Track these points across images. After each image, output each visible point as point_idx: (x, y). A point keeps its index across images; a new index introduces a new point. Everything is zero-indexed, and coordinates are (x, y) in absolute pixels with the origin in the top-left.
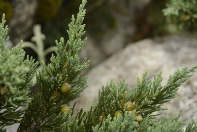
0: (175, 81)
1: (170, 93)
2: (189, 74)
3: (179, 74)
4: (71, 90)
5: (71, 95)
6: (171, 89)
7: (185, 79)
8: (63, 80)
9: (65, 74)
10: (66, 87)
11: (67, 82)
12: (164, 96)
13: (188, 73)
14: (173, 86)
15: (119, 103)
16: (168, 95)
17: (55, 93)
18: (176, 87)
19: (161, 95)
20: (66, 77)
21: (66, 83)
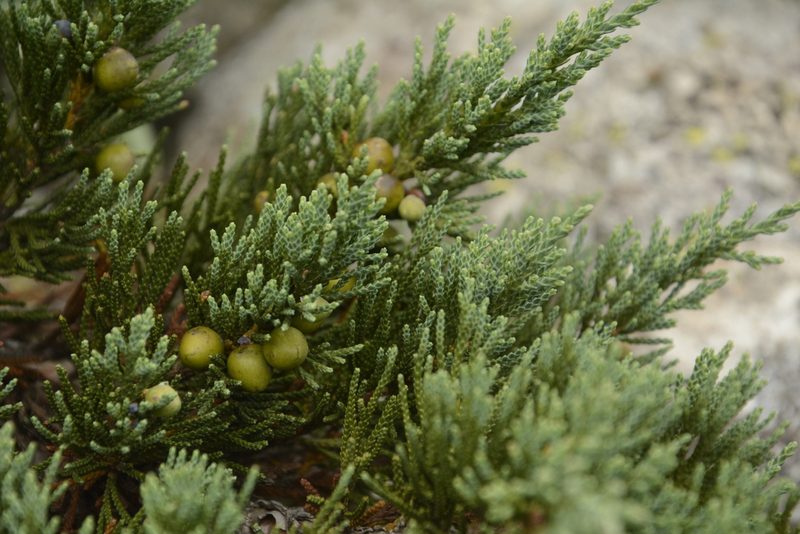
0: (556, 61)
1: (535, 110)
2: (611, 36)
3: (573, 31)
4: (142, 79)
5: (138, 102)
6: (541, 93)
7: (597, 53)
8: (103, 36)
9: (114, 13)
10: (119, 64)
11: (125, 47)
12: (513, 120)
13: (612, 29)
14: (549, 79)
15: (332, 144)
16: (529, 118)
17: (74, 89)
18: (562, 84)
19: (503, 115)
20: (117, 23)
21: (119, 51)
